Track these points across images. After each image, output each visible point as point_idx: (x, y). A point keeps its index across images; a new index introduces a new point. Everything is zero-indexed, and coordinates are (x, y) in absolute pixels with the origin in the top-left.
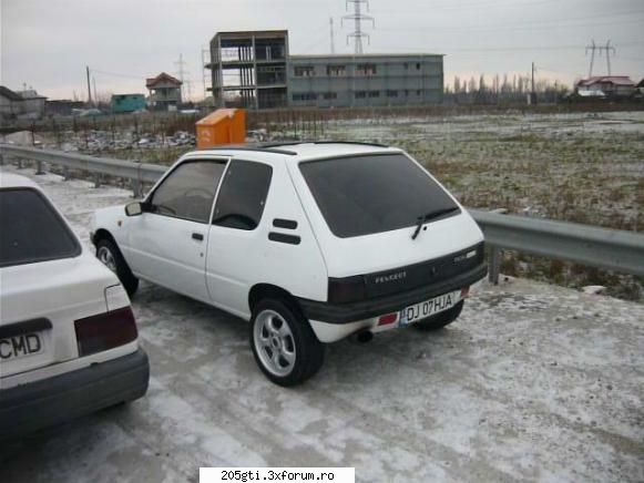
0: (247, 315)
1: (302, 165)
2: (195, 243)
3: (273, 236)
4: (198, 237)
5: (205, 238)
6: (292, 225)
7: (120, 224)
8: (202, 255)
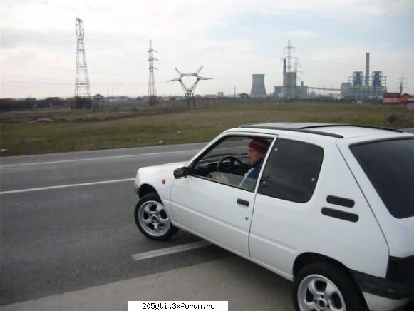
0: (289, 276)
1: (353, 147)
2: (241, 207)
3: (326, 211)
4: (243, 203)
5: (251, 205)
6: (350, 203)
7: (164, 182)
8: (247, 219)
